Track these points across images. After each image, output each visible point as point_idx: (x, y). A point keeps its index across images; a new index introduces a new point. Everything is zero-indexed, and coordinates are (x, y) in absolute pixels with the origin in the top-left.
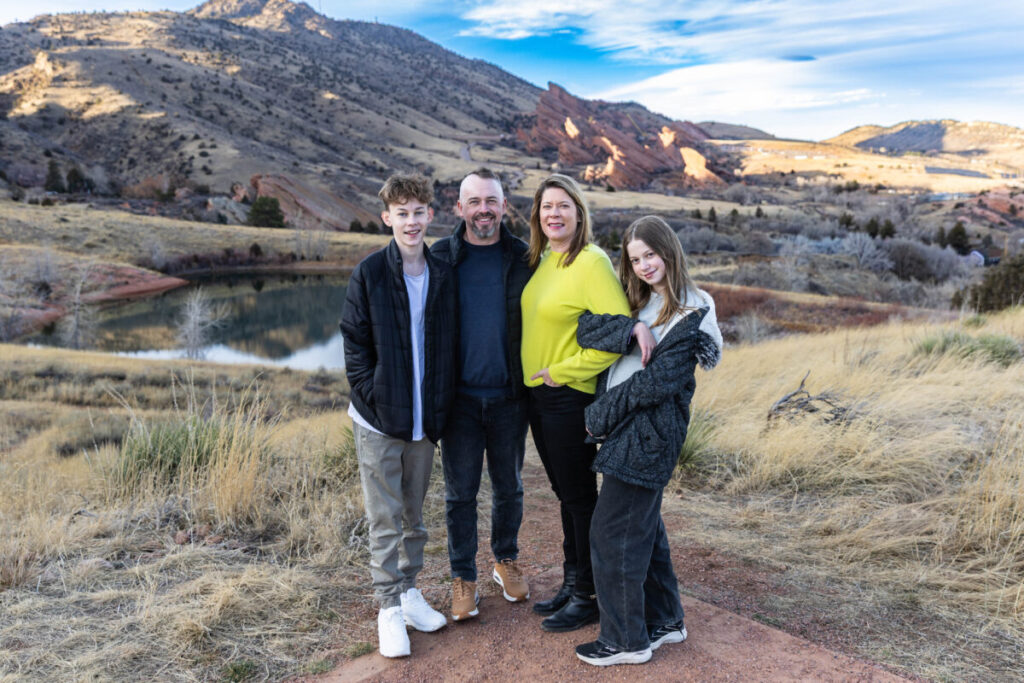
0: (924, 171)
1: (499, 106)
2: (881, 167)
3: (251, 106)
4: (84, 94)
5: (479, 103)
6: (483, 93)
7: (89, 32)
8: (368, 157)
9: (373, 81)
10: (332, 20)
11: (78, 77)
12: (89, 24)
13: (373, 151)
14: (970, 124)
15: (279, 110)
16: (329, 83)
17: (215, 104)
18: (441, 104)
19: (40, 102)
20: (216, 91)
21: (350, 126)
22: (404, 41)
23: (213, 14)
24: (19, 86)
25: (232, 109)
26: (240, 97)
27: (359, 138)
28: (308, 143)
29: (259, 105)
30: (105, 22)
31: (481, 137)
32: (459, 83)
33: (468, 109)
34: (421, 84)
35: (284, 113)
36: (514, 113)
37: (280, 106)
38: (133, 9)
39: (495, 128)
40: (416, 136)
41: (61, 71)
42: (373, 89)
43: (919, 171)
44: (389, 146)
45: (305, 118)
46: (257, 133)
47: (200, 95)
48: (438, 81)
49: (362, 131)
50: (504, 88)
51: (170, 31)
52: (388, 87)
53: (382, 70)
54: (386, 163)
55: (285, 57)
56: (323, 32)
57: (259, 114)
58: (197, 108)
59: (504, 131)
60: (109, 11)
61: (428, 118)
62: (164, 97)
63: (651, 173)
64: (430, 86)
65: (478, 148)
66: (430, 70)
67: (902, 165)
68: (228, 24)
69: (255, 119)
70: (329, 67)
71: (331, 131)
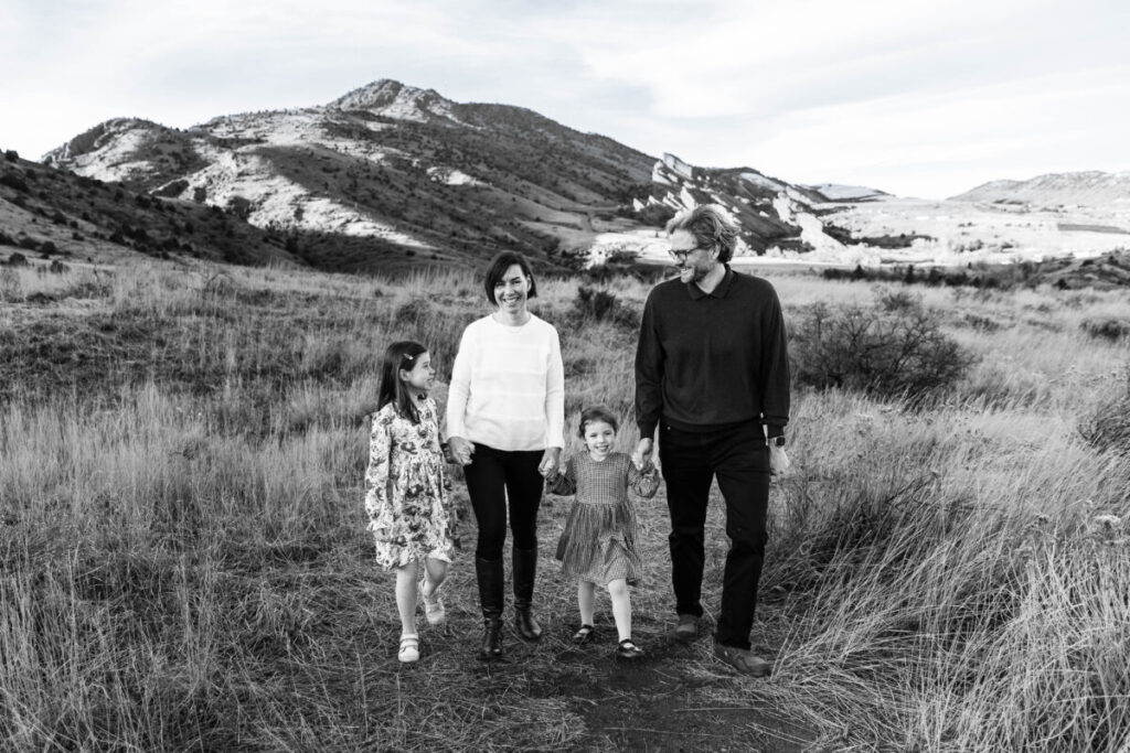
0: (1056, 229)
1: (615, 178)
2: (1008, 225)
3: (397, 189)
4: (263, 186)
5: (596, 176)
6: (599, 166)
7: (257, 130)
8: (500, 232)
9: (499, 160)
10: (457, 104)
11: (257, 172)
12: (256, 123)
13: (504, 226)
14: (1118, 175)
15: (421, 192)
16: (460, 165)
17: (367, 190)
18: (561, 179)
19: (230, 194)
20: (368, 177)
21: (482, 204)
22: (523, 119)
23: (352, 105)
24: (211, 182)
25: (382, 193)
26: (388, 182)
27: (490, 215)
28: (447, 221)
29: (403, 188)
30: (269, 120)
31: (600, 208)
32: (576, 157)
33: (586, 182)
34: (541, 160)
35: (425, 195)
36: (629, 183)
37: (421, 188)
38: (290, 108)
39: (612, 199)
40: (540, 210)
41: (243, 167)
42: (499, 167)
43: (1050, 228)
44: (517, 220)
45: (443, 198)
46: (404, 214)
47: (355, 182)
48: (557, 156)
49: (492, 208)
50: (618, 160)
51: (324, 125)
52: (512, 164)
53: (505, 149)
54: (516, 236)
55: (421, 143)
56: (450, 116)
57: (404, 197)
58: (354, 194)
59: (620, 201)
60: (271, 110)
61: (549, 192)
62: (326, 185)
63: (767, 239)
64: (549, 161)
65: (597, 219)
66: (548, 147)
67: (1032, 223)
68: (369, 114)
69: (401, 201)
70: (459, 149)
71: (465, 208)
